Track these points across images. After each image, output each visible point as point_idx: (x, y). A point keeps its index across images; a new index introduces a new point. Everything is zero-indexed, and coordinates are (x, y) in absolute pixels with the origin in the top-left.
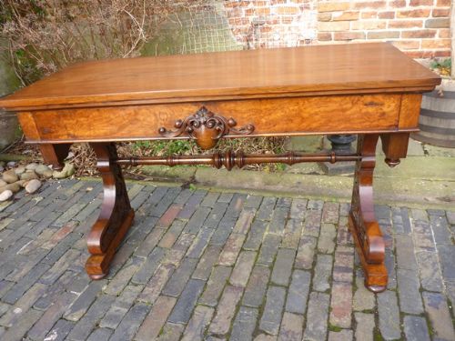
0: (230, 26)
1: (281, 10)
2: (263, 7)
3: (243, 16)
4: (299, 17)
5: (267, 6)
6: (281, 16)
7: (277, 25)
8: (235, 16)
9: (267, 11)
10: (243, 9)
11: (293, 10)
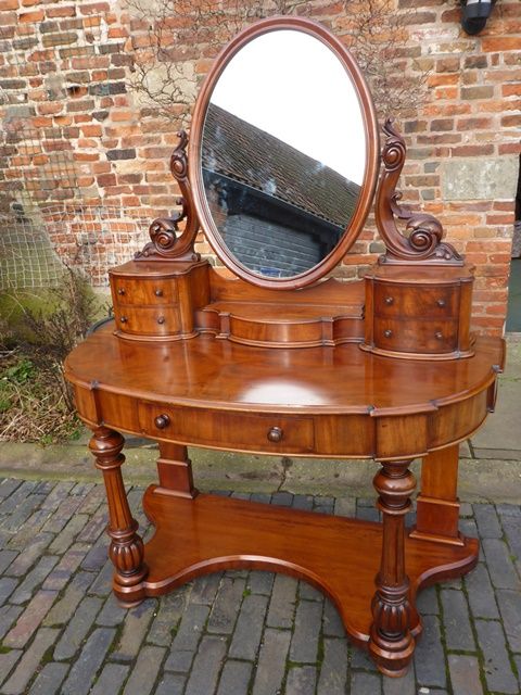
0: (53, 245)
1: (114, 226)
2: (93, 222)
3: (68, 232)
4: (138, 236)
5: (97, 221)
6: (115, 234)
7: (112, 244)
8: (58, 232)
9: (98, 226)
10: (68, 224)
11: (129, 227)
